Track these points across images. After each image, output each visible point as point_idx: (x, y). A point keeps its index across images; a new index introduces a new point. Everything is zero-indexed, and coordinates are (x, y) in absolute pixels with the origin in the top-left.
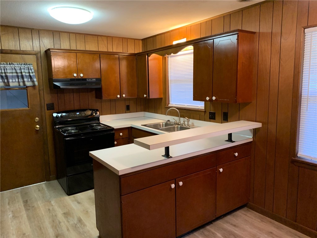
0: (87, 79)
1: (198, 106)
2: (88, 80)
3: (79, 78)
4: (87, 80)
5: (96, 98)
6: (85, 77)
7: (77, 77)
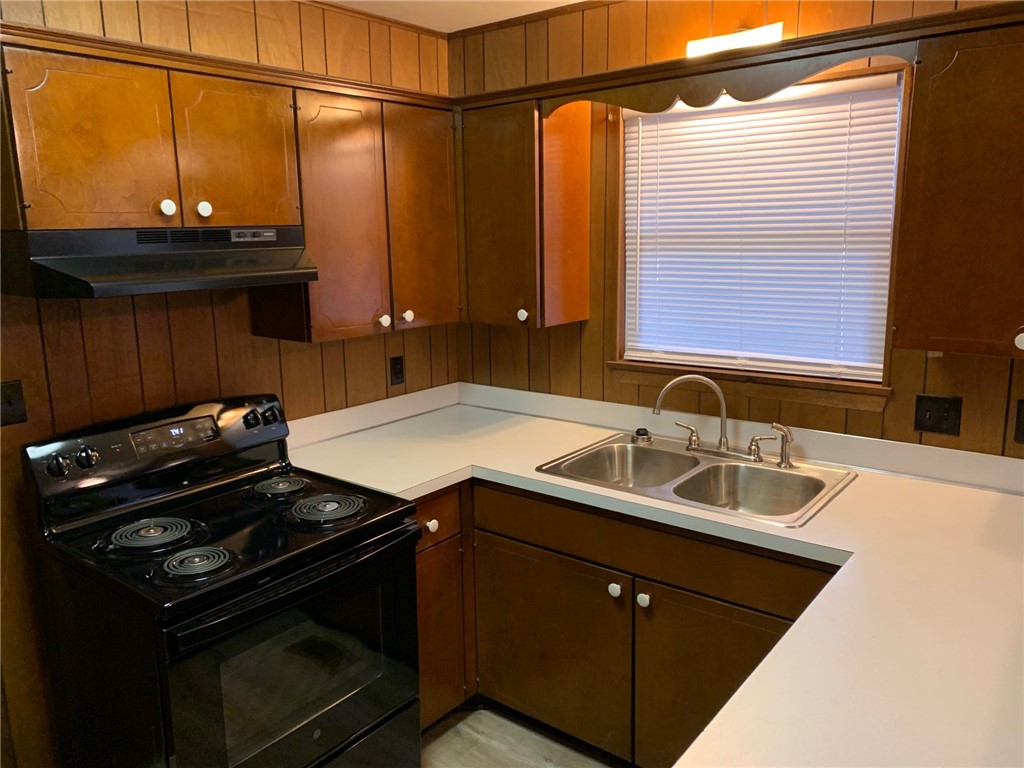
0: (233, 232)
1: (829, 366)
2: (239, 236)
3: (191, 223)
4: (234, 239)
5: (257, 330)
6: (221, 223)
7: (177, 224)
